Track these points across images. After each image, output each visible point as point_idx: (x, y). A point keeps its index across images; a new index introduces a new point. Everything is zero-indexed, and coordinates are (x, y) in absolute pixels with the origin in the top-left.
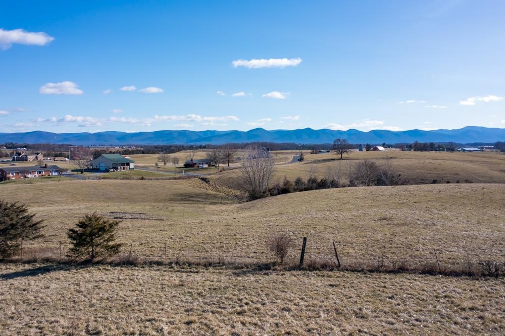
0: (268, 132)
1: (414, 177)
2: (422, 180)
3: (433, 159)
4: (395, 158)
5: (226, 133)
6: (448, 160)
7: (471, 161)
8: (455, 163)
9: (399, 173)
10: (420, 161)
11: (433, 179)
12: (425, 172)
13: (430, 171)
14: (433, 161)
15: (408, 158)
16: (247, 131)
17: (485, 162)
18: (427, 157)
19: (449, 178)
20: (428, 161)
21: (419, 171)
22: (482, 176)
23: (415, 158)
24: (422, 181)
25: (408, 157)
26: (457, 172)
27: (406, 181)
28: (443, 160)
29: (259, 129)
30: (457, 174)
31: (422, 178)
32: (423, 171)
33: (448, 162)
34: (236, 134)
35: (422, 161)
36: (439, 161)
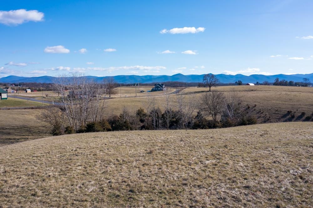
0: (185, 76)
1: (269, 108)
2: (277, 111)
3: (289, 91)
4: (255, 91)
5: (158, 77)
6: (303, 92)
8: (310, 94)
9: (255, 103)
10: (277, 93)
11: (288, 110)
12: (280, 102)
13: (285, 101)
14: (289, 93)
15: (267, 91)
16: (171, 75)
18: (285, 90)
19: (304, 109)
20: (284, 93)
21: (274, 102)
23: (273, 91)
24: (277, 112)
25: (268, 89)
27: (260, 111)
28: (298, 92)
29: (179, 74)
31: (276, 109)
32: (278, 102)
33: (302, 94)
34: (165, 77)
35: (279, 93)
36: (295, 93)
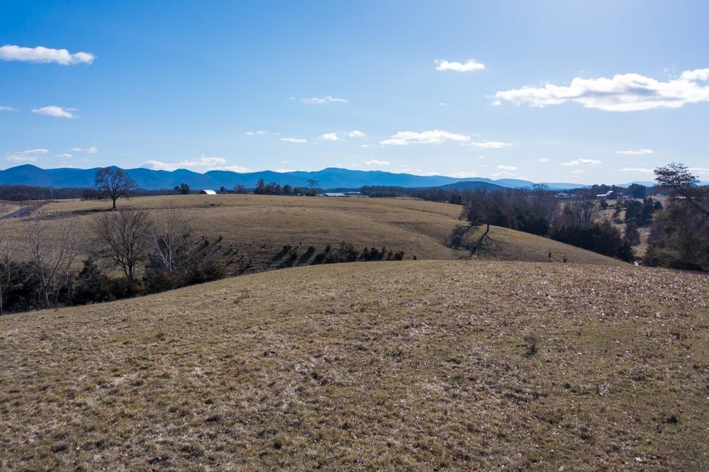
0: (46, 172)
1: (249, 242)
2: (263, 247)
3: (284, 206)
4: (218, 206)
6: (309, 207)
7: (344, 209)
8: (320, 211)
9: (220, 233)
10: (262, 210)
11: (284, 244)
12: (270, 229)
13: (279, 227)
14: (284, 210)
15: (242, 205)
17: (365, 208)
19: (312, 241)
20: (276, 209)
21: (258, 228)
22: (365, 234)
23: (255, 205)
24: (263, 250)
25: (244, 202)
26: (325, 228)
27: (231, 250)
28: (301, 206)
29: (28, 168)
30: (326, 232)
31: (263, 243)
32: (265, 228)
33: (308, 210)
35: (265, 210)
36: (294, 208)
